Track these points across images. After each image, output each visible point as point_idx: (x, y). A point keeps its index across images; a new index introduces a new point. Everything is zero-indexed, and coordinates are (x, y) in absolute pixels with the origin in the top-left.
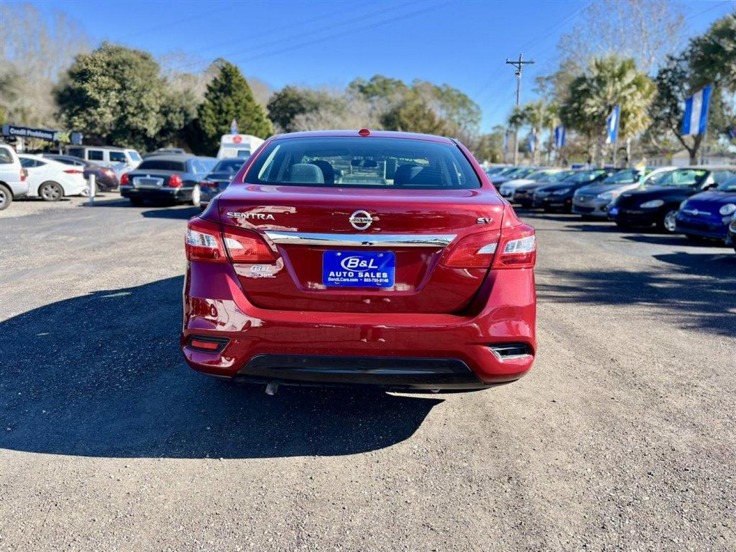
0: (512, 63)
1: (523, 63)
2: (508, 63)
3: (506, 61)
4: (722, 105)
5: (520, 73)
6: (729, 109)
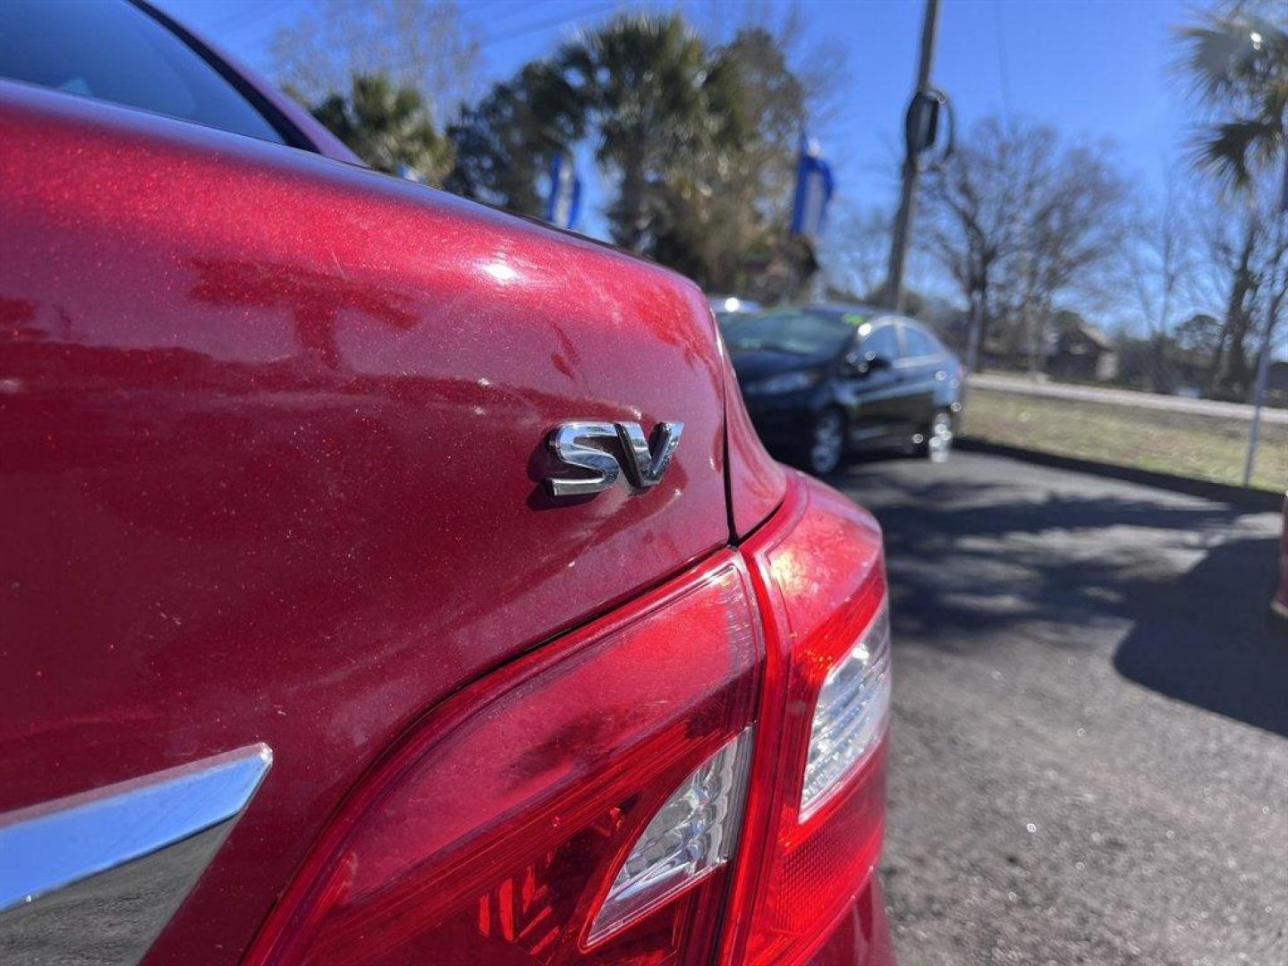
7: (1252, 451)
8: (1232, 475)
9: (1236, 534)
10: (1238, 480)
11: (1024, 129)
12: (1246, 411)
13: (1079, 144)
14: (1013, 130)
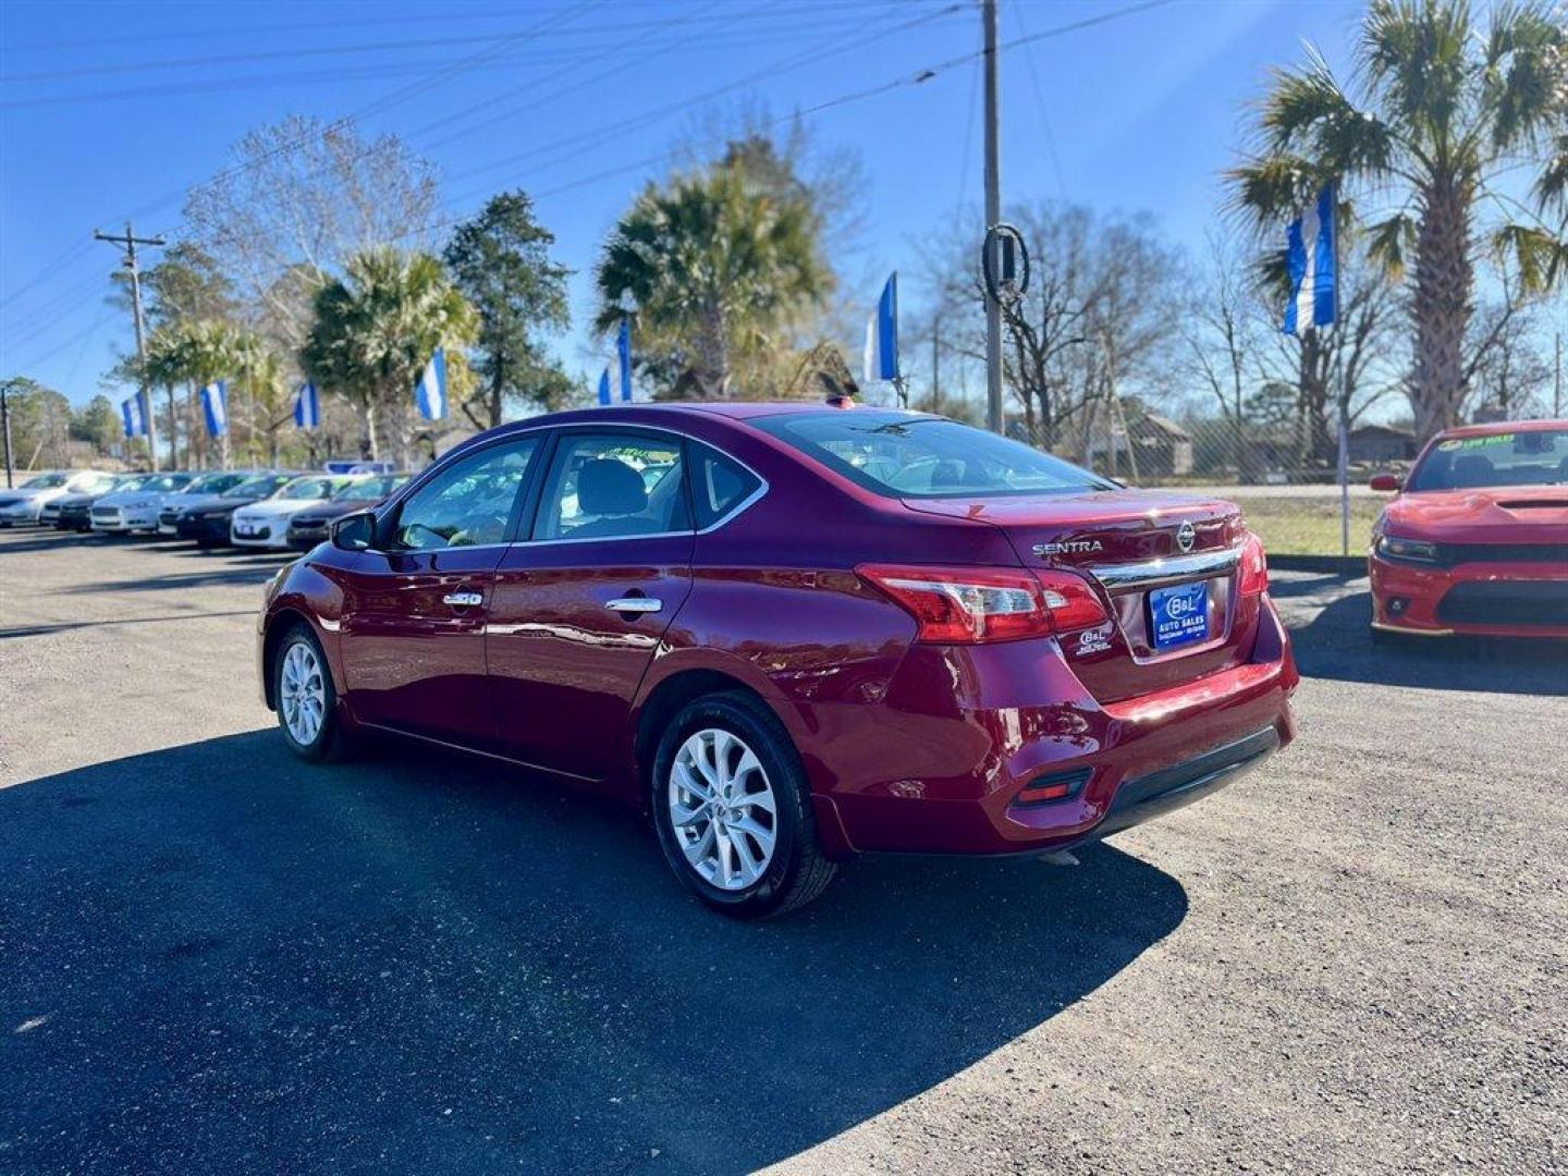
0: (111, 239)
1: (137, 241)
2: (99, 237)
3: (94, 235)
4: (528, 348)
5: (135, 263)
6: (537, 357)
7: (1345, 526)
8: (1333, 549)
9: (1347, 593)
10: (1340, 553)
11: (1057, 213)
12: (1335, 490)
13: (1113, 223)
14: (1046, 216)
